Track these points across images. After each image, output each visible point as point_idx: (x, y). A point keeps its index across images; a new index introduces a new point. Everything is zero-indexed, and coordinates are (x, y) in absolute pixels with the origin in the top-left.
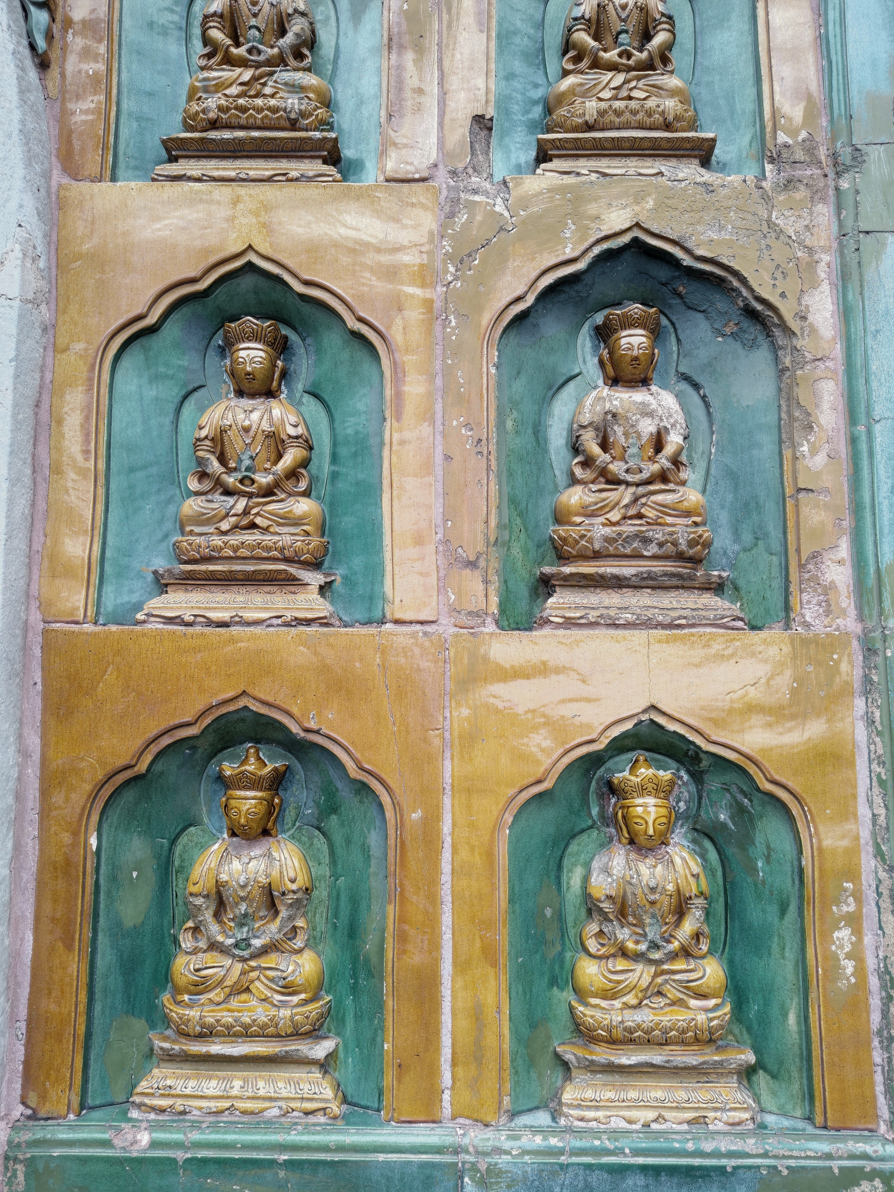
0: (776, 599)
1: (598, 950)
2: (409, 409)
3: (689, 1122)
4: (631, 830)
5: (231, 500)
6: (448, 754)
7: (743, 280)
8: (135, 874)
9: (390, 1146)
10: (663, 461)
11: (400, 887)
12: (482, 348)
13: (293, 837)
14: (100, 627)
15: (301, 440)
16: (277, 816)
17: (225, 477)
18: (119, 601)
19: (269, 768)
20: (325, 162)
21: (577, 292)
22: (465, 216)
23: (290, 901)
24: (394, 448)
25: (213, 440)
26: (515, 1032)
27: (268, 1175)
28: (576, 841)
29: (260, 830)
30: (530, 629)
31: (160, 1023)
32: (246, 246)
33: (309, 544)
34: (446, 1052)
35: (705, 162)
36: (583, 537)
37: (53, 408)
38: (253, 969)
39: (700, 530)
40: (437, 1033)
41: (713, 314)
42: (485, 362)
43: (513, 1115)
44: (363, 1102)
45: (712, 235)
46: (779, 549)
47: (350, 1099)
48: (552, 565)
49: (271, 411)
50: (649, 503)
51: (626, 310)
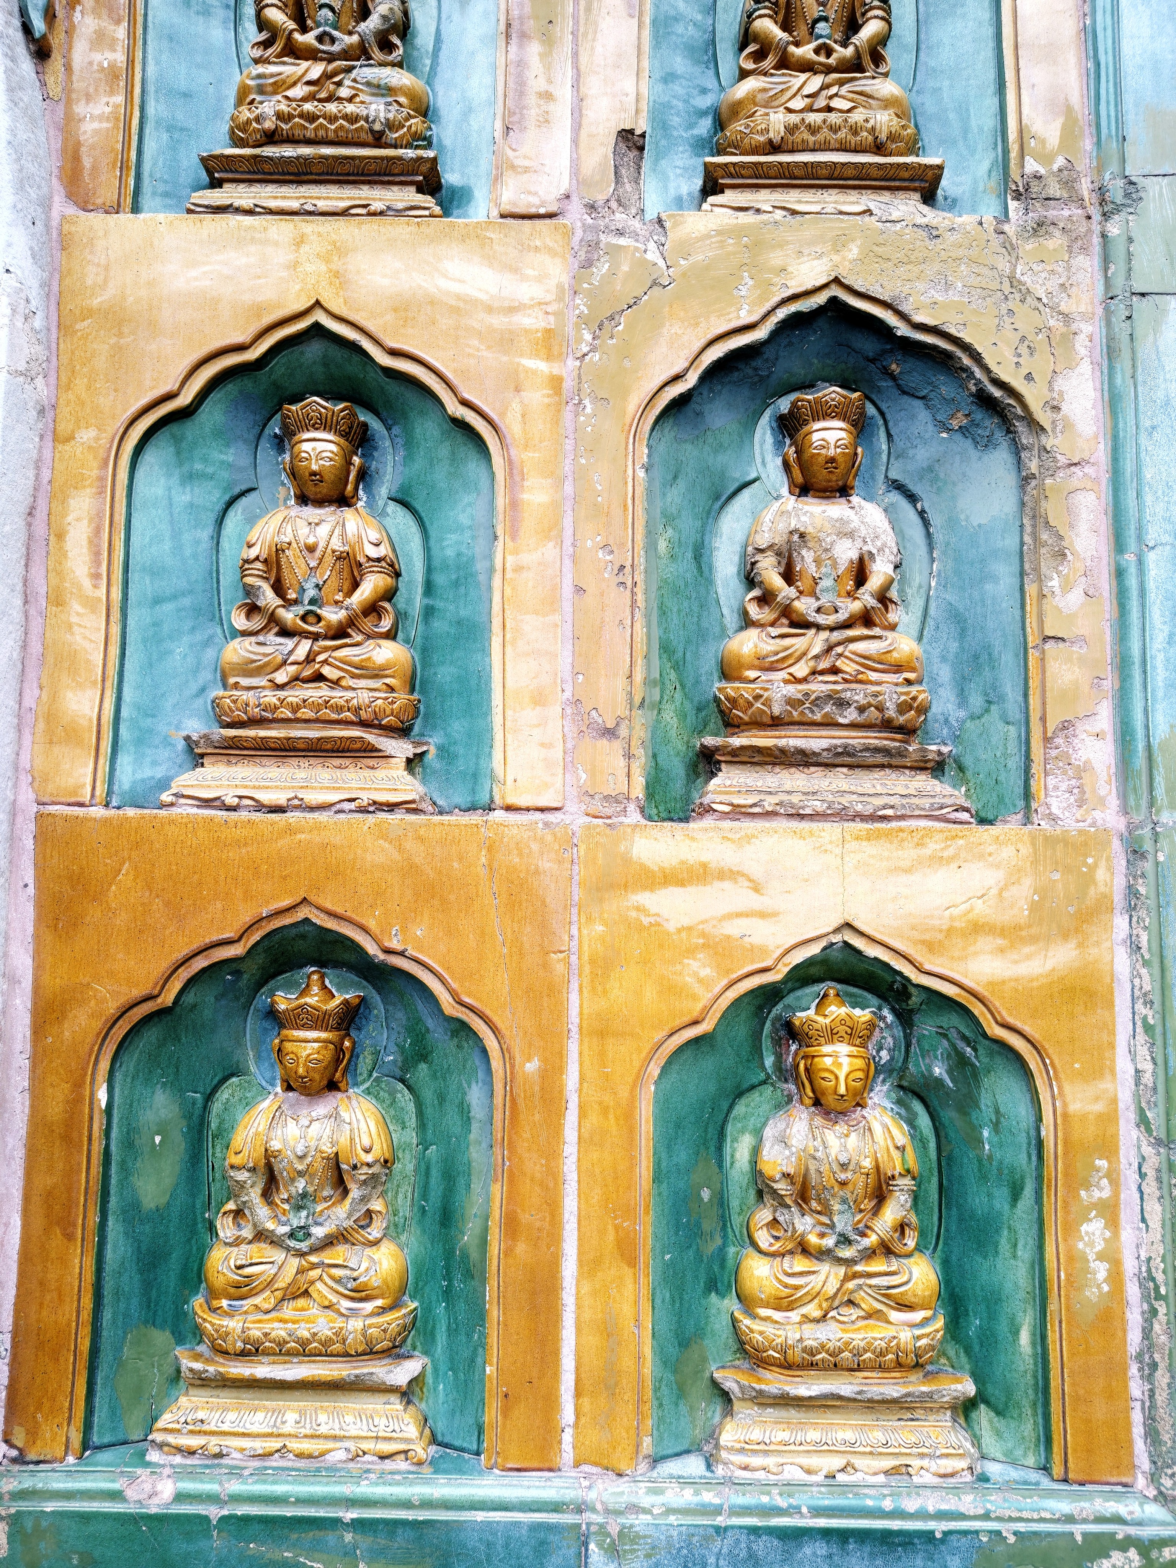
0: (1012, 781)
1: (771, 1245)
2: (528, 524)
3: (886, 1473)
4: (816, 1087)
5: (290, 643)
6: (574, 985)
7: (976, 357)
8: (158, 1139)
9: (492, 1501)
10: (866, 598)
11: (510, 1160)
12: (627, 443)
13: (368, 1092)
14: (114, 811)
15: (383, 564)
16: (348, 1064)
17: (281, 612)
18: (139, 776)
19: (337, 1001)
20: (420, 190)
21: (756, 369)
22: (607, 266)
23: (363, 1177)
24: (508, 575)
25: (266, 561)
26: (660, 1351)
27: (331, 1538)
28: (743, 1101)
29: (325, 1082)
30: (686, 820)
31: (190, 1336)
32: (313, 301)
33: (393, 703)
34: (568, 1380)
35: (929, 197)
36: (757, 697)
37: (53, 518)
38: (314, 1266)
39: (914, 690)
40: (556, 1354)
41: (936, 402)
42: (630, 463)
43: (656, 1461)
44: (457, 1443)
45: (936, 295)
46: (1017, 716)
47: (440, 1438)
48: (716, 735)
49: (344, 525)
50: (847, 653)
51: (820, 394)
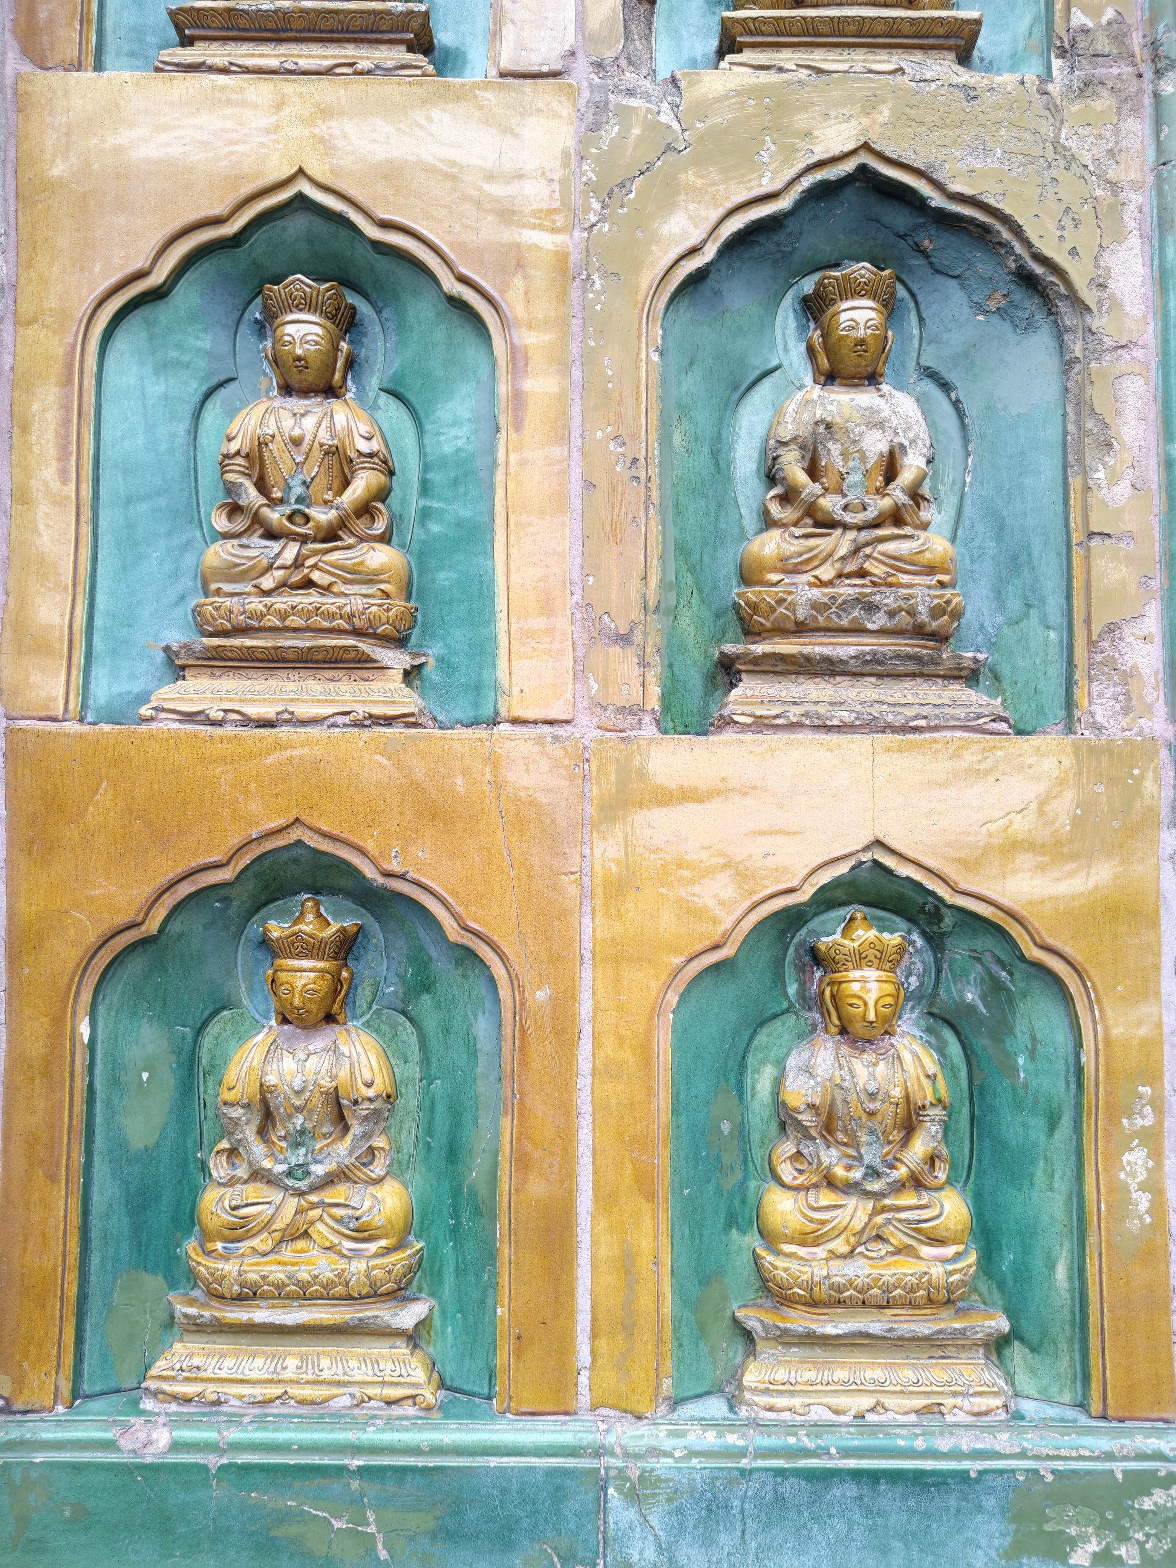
0: (1053, 690)
1: (795, 1178)
2: (533, 415)
3: (918, 1412)
4: (843, 1015)
5: (276, 546)
6: (587, 909)
7: (1017, 230)
8: (145, 1076)
9: (506, 1446)
10: (897, 494)
11: (520, 1093)
12: (640, 322)
13: (367, 1025)
14: (88, 727)
15: (376, 460)
16: (346, 995)
17: (265, 511)
18: (115, 690)
19: (334, 928)
20: (410, 49)
21: (778, 244)
22: (616, 129)
23: (365, 1113)
24: (511, 471)
25: (247, 456)
26: (679, 1290)
27: (336, 1486)
28: (765, 1030)
29: (322, 1015)
30: (705, 733)
31: (184, 1280)
32: (295, 169)
33: (388, 610)
34: (584, 1320)
35: (964, 58)
36: (781, 601)
37: (15, 408)
38: (313, 1206)
39: (948, 593)
40: (571, 1293)
41: (972, 281)
42: (643, 345)
43: (675, 1403)
44: (466, 1388)
45: (974, 163)
46: (1059, 620)
47: (449, 1383)
48: (737, 642)
49: (332, 416)
50: (876, 555)
51: (848, 271)
